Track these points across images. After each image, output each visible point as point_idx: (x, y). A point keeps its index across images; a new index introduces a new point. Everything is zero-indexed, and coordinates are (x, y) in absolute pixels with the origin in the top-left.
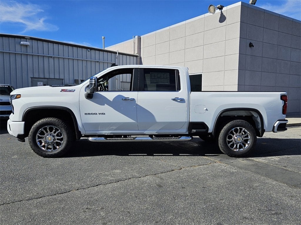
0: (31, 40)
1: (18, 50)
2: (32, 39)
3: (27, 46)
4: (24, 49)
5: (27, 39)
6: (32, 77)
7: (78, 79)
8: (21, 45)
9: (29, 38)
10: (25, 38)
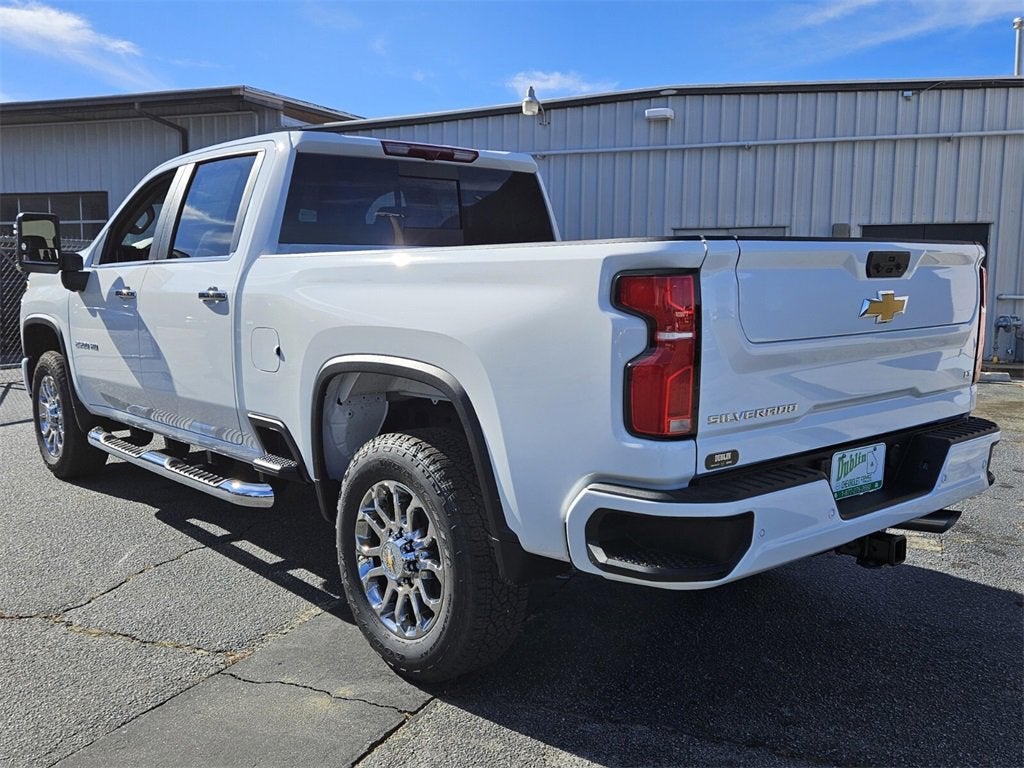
0: (682, 98)
1: (641, 136)
2: (683, 93)
3: (665, 120)
4: (655, 131)
5: (670, 98)
6: (677, 226)
7: (846, 222)
8: (649, 120)
9: (674, 92)
10: (662, 93)
